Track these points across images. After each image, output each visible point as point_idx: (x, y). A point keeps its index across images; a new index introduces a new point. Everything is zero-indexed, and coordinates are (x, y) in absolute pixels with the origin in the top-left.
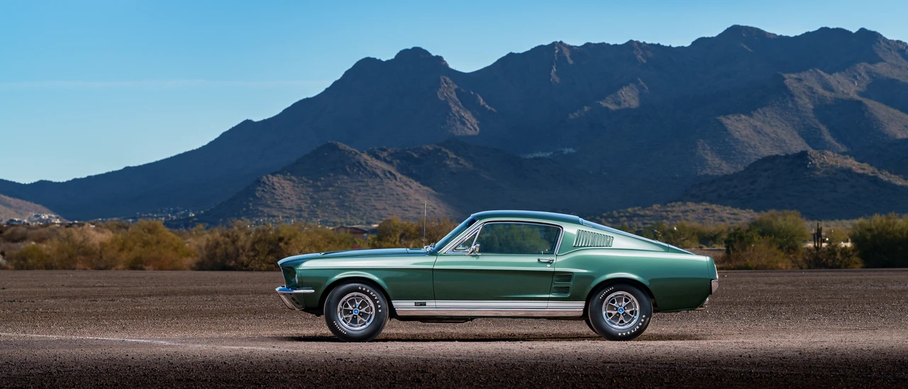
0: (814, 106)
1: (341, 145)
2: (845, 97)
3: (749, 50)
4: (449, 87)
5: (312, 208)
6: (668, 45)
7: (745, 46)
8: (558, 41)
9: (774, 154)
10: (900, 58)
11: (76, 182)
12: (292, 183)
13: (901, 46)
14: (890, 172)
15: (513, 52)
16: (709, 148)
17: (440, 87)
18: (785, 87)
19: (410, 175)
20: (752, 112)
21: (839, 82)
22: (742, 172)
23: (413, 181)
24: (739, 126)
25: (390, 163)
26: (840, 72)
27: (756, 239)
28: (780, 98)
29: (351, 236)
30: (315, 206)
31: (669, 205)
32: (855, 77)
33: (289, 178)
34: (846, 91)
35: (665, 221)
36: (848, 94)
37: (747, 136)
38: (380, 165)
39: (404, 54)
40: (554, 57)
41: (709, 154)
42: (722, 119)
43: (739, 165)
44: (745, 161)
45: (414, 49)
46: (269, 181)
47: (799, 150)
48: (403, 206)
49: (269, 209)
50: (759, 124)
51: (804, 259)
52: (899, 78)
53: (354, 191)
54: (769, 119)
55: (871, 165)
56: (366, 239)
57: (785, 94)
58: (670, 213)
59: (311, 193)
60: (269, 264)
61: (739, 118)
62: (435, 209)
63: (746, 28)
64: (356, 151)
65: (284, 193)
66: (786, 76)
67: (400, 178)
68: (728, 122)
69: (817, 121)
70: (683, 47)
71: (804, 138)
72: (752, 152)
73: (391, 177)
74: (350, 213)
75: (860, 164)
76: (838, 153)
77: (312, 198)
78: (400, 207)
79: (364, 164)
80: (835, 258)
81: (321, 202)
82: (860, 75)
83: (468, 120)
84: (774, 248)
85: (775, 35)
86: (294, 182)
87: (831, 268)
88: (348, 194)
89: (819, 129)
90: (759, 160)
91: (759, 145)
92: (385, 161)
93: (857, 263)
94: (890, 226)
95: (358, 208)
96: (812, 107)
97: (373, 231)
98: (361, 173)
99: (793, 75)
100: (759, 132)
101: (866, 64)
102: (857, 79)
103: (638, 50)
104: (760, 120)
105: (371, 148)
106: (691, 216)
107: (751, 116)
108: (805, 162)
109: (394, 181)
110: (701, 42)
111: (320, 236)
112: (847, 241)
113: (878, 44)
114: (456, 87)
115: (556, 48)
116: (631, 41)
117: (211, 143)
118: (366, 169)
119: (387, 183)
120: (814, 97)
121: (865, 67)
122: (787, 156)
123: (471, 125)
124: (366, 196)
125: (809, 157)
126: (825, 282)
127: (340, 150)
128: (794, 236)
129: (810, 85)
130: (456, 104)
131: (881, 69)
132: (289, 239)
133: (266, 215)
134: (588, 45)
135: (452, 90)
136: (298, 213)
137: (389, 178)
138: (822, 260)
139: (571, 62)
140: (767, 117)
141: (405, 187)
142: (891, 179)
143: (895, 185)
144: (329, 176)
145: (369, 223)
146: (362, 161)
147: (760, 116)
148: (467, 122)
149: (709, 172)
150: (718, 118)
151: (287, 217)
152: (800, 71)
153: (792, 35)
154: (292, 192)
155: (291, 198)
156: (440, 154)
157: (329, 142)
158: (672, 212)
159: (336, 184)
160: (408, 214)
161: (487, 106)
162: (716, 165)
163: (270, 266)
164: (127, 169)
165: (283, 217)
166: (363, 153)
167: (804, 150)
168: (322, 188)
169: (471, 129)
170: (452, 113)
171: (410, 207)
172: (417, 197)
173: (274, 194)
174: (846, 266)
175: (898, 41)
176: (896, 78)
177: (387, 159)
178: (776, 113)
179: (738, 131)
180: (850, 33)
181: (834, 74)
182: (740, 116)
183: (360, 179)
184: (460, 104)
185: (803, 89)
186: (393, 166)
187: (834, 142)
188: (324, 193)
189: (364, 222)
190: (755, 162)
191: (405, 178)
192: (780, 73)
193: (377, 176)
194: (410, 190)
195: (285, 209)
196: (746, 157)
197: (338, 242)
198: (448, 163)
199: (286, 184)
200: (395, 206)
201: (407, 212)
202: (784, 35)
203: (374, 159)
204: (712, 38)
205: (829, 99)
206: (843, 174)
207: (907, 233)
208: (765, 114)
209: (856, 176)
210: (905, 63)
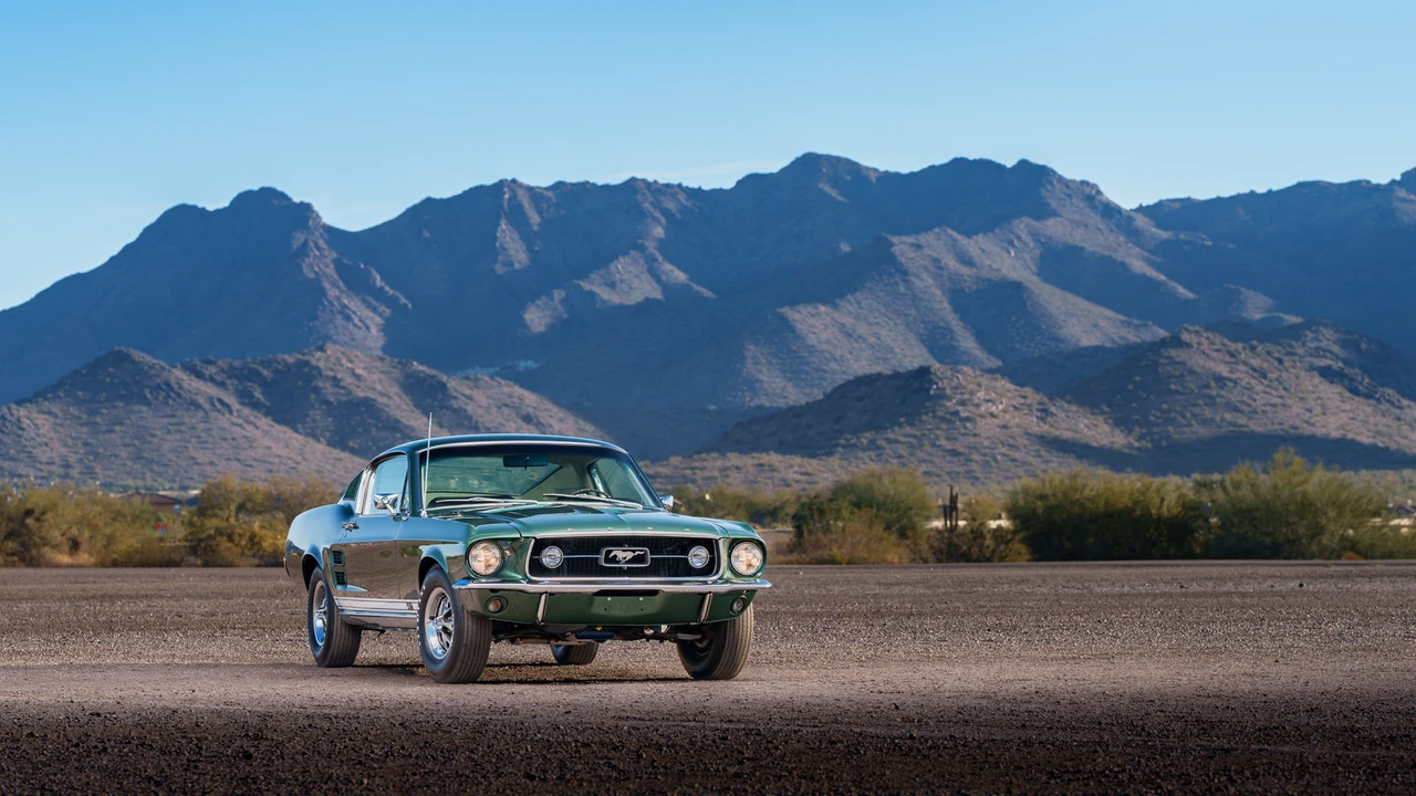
0: (943, 291)
1: (138, 355)
2: (993, 276)
3: (834, 195)
4: (322, 256)
5: (87, 462)
6: (696, 186)
7: (828, 189)
8: (509, 178)
9: (874, 372)
10: (1087, 210)
12: (51, 419)
13: (1088, 190)
15: (433, 196)
16: (764, 361)
17: (308, 256)
18: (892, 259)
19: (255, 405)
20: (838, 301)
21: (983, 251)
22: (820, 401)
23: (260, 415)
24: (815, 324)
25: (221, 384)
26: (985, 233)
27: (846, 514)
28: (885, 277)
29: (153, 508)
30: (91, 457)
31: (695, 457)
32: (1011, 243)
33: (46, 410)
34: (995, 266)
35: (690, 485)
37: (828, 342)
38: (203, 388)
39: (244, 200)
40: (502, 206)
41: (765, 371)
42: (787, 311)
43: (815, 390)
44: (825, 384)
45: (263, 190)
46: (12, 415)
47: (916, 366)
48: (242, 458)
49: (13, 464)
50: (848, 321)
51: (931, 547)
52: (1084, 245)
53: (158, 433)
54: (865, 312)
55: (1037, 390)
56: (179, 515)
57: (893, 271)
58: (698, 472)
59: (84, 436)
60: (7, 555)
61: (814, 311)
62: (298, 463)
63: (829, 158)
64: (162, 363)
65: (38, 435)
66: (895, 239)
67: (238, 411)
68: (797, 316)
70: (721, 190)
71: (925, 346)
72: (838, 368)
73: (223, 409)
74: (152, 471)
75: (1018, 388)
76: (982, 370)
77: (86, 444)
78: (238, 460)
79: (176, 387)
80: (982, 545)
81: (101, 450)
82: (1019, 238)
83: (354, 312)
84: (879, 529)
85: (876, 170)
86: (56, 416)
87: (977, 561)
88: (148, 438)
89: (950, 330)
90: (849, 381)
91: (848, 356)
92: (212, 380)
93: (1019, 553)
94: (1077, 490)
95: (165, 462)
96: (939, 292)
97: (193, 501)
98: (170, 401)
99: (905, 239)
100: (850, 335)
101: (1027, 220)
102: (1014, 246)
103: (644, 194)
104: (851, 313)
105: (188, 360)
106: (735, 477)
107: (835, 307)
108: (927, 386)
109: (227, 415)
110: (751, 182)
111: (98, 509)
112: (999, 517)
113: (1049, 187)
114: (335, 255)
115: (506, 189)
116: (633, 179)
118: (179, 395)
119: (216, 419)
120: (942, 276)
121: (1027, 225)
122: (896, 376)
123: (361, 320)
124: (180, 440)
125: (932, 377)
126: (983, 582)
127: (134, 363)
128: (911, 509)
129: (935, 255)
130: (334, 285)
131: (1055, 228)
132: (43, 513)
133: (6, 473)
134: (559, 185)
135: (328, 261)
136: (61, 471)
137: (219, 411)
138: (961, 547)
139: (535, 218)
140: (861, 308)
141: (246, 426)
143: (1077, 424)
144: (116, 407)
145: (184, 488)
146: (173, 382)
147: (851, 308)
148: (353, 316)
149: (765, 402)
150: (780, 310)
151: (43, 478)
152: (917, 231)
153: (905, 170)
154: (53, 434)
155: (51, 445)
156: (306, 370)
157: (116, 348)
158: (702, 469)
159: (128, 421)
160: (251, 473)
161: (387, 288)
162: (778, 389)
163: (9, 559)
165: (36, 478)
166: (173, 367)
167: (925, 364)
168: (104, 428)
169: (360, 328)
170: (328, 301)
171: (255, 460)
172: (267, 443)
173: (20, 436)
174: (1002, 559)
175: (1084, 183)
176: (1080, 245)
177: (216, 377)
178: (878, 302)
179: (814, 333)
180: (1003, 167)
181: (975, 237)
182: (816, 308)
183: (169, 411)
184: (341, 284)
185: (922, 262)
186: (226, 389)
187: (977, 352)
188: (108, 436)
189: (176, 486)
190: (841, 386)
191: (246, 411)
192: (884, 234)
193: (198, 406)
194: (256, 431)
195: (40, 463)
196: (827, 375)
197: (129, 519)
198: (321, 384)
199: (41, 419)
200: (228, 459)
201: (249, 469)
202: (892, 170)
203: (193, 377)
204: (771, 174)
205: (967, 278)
206: (990, 404)
207: (1106, 503)
208: (859, 303)
209: (1011, 409)
210: (1095, 219)
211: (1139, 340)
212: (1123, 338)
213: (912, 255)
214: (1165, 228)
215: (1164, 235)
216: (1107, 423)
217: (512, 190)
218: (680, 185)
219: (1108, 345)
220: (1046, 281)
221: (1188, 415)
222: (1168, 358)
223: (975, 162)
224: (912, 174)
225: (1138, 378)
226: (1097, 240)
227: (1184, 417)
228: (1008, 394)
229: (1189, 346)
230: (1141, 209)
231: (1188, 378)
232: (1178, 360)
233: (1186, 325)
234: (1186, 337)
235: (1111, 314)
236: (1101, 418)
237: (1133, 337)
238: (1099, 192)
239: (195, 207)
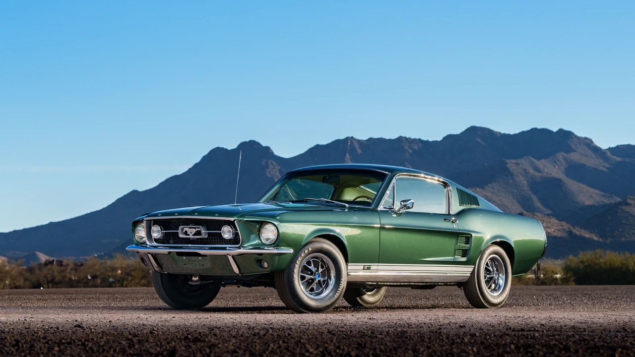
0: (528, 182)
2: (549, 176)
3: (483, 143)
4: (274, 168)
6: (426, 140)
7: (480, 141)
8: (350, 136)
10: (587, 149)
11: (15, 232)
13: (587, 141)
14: (581, 228)
15: (319, 144)
17: (269, 168)
18: (507, 169)
20: (484, 186)
21: (544, 166)
26: (545, 159)
28: (504, 177)
32: (556, 162)
34: (549, 172)
36: (551, 174)
39: (243, 145)
40: (347, 147)
45: (250, 141)
50: (489, 194)
54: (496, 191)
55: (568, 223)
57: (507, 174)
63: (480, 128)
66: (508, 161)
69: (530, 193)
70: (436, 141)
71: (520, 204)
75: (559, 222)
76: (545, 215)
82: (559, 161)
85: (500, 133)
89: (531, 198)
96: (526, 183)
99: (514, 161)
101: (562, 153)
103: (405, 143)
104: (490, 191)
107: (484, 189)
110: (449, 138)
113: (571, 140)
114: (279, 167)
115: (349, 141)
116: (401, 137)
117: (109, 206)
120: (527, 176)
121: (562, 156)
129: (525, 167)
131: (574, 157)
134: (371, 139)
135: (277, 170)
139: (359, 151)
140: (494, 189)
142: (581, 233)
143: (584, 237)
147: (489, 189)
152: (518, 158)
153: (512, 133)
164: (51, 224)
175: (586, 138)
176: (585, 163)
178: (501, 187)
180: (552, 132)
181: (541, 160)
182: (476, 189)
185: (519, 170)
187: (542, 207)
192: (503, 159)
204: (457, 135)
205: (538, 177)
206: (548, 229)
207: (610, 264)
208: (493, 187)
209: (557, 231)
210: (590, 153)
211: (609, 203)
212: (602, 201)
213: (514, 168)
214: (619, 157)
215: (619, 159)
216: (596, 236)
217: (351, 141)
218: (420, 139)
219: (596, 204)
220: (570, 178)
221: (630, 234)
222: (622, 210)
223: (541, 129)
224: (515, 134)
225: (609, 218)
226: (593, 162)
227: (629, 234)
228: (556, 225)
229: (630, 205)
230: (610, 149)
231: (630, 218)
232: (626, 210)
233: (629, 196)
234: (629, 201)
235: (597, 192)
236: (594, 235)
237: (606, 201)
238: (592, 142)
239: (223, 149)
